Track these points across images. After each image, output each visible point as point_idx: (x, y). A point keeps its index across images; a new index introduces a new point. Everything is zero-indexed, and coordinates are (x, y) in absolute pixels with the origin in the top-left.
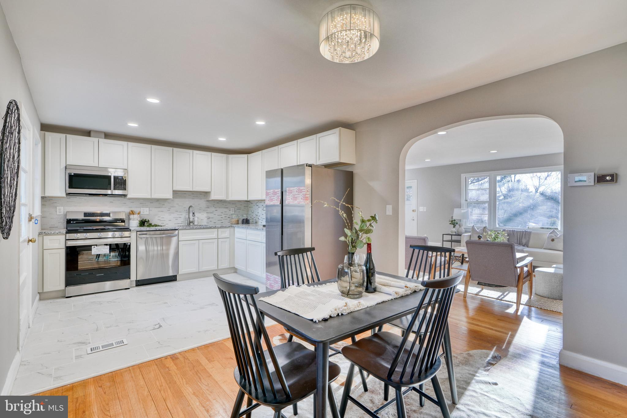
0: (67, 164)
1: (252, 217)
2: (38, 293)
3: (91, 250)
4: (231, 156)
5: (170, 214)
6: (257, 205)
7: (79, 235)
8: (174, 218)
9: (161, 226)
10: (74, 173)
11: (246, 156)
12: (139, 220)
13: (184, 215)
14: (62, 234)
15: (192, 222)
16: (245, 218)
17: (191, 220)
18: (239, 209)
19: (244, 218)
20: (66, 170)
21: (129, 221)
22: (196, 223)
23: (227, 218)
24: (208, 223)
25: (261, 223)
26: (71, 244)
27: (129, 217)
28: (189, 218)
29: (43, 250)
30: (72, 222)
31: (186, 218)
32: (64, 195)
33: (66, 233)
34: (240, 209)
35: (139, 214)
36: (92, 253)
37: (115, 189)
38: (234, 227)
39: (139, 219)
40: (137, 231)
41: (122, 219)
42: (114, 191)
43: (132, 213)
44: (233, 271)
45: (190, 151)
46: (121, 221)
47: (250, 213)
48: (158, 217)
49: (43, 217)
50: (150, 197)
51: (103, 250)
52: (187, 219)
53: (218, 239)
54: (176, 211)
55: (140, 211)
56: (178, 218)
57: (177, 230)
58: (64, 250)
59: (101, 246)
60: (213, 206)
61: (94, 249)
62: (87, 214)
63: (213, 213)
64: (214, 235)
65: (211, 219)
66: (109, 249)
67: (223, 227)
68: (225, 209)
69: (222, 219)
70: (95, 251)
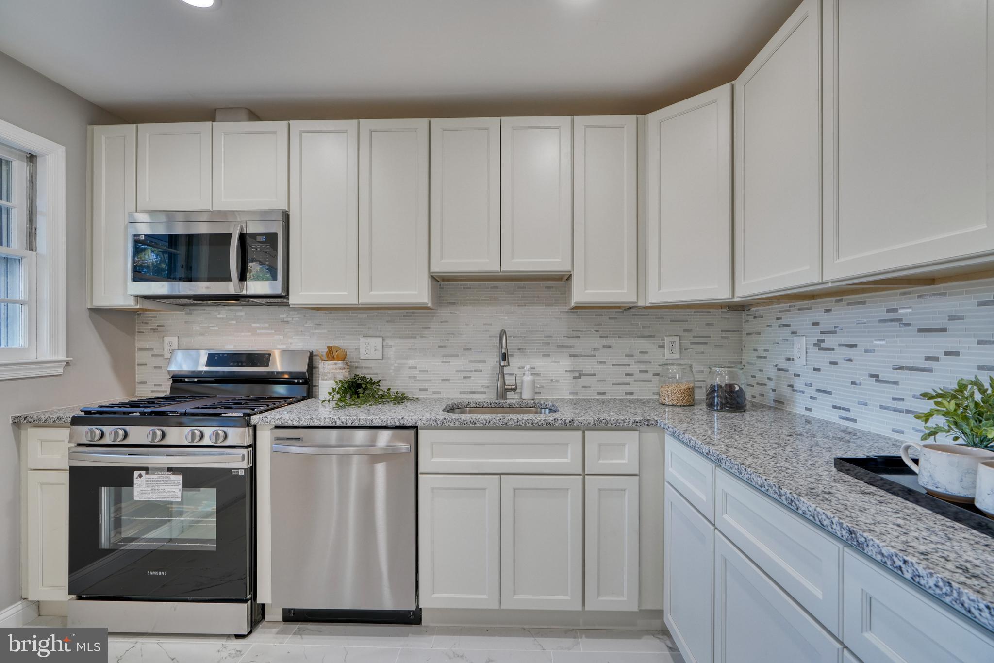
0: (139, 209)
1: (758, 375)
2: (23, 598)
3: (131, 484)
5: (445, 359)
6: (783, 321)
10: (145, 235)
12: (340, 377)
13: (489, 364)
14: (67, 425)
15: (511, 390)
16: (721, 378)
17: (509, 381)
18: (702, 340)
19: (717, 381)
20: (128, 227)
22: (524, 396)
23: (649, 376)
24: (576, 393)
25: (807, 409)
27: (319, 369)
29: (27, 470)
31: (494, 376)
32: (133, 301)
34: (706, 343)
35: (347, 358)
36: (135, 494)
39: (343, 374)
40: (275, 427)
42: (244, 283)
46: (301, 381)
47: (749, 356)
48: (411, 368)
50: (356, 302)
51: (167, 488)
53: (584, 475)
54: (464, 349)
55: (358, 350)
56: (471, 371)
57: (413, 431)
58: (65, 478)
59: (160, 473)
60: (597, 331)
61: (139, 483)
62: (216, 358)
63: (595, 356)
64: (568, 460)
65: (585, 380)
66: (180, 487)
67: (607, 423)
68: (642, 341)
69: (628, 379)
70: (143, 488)
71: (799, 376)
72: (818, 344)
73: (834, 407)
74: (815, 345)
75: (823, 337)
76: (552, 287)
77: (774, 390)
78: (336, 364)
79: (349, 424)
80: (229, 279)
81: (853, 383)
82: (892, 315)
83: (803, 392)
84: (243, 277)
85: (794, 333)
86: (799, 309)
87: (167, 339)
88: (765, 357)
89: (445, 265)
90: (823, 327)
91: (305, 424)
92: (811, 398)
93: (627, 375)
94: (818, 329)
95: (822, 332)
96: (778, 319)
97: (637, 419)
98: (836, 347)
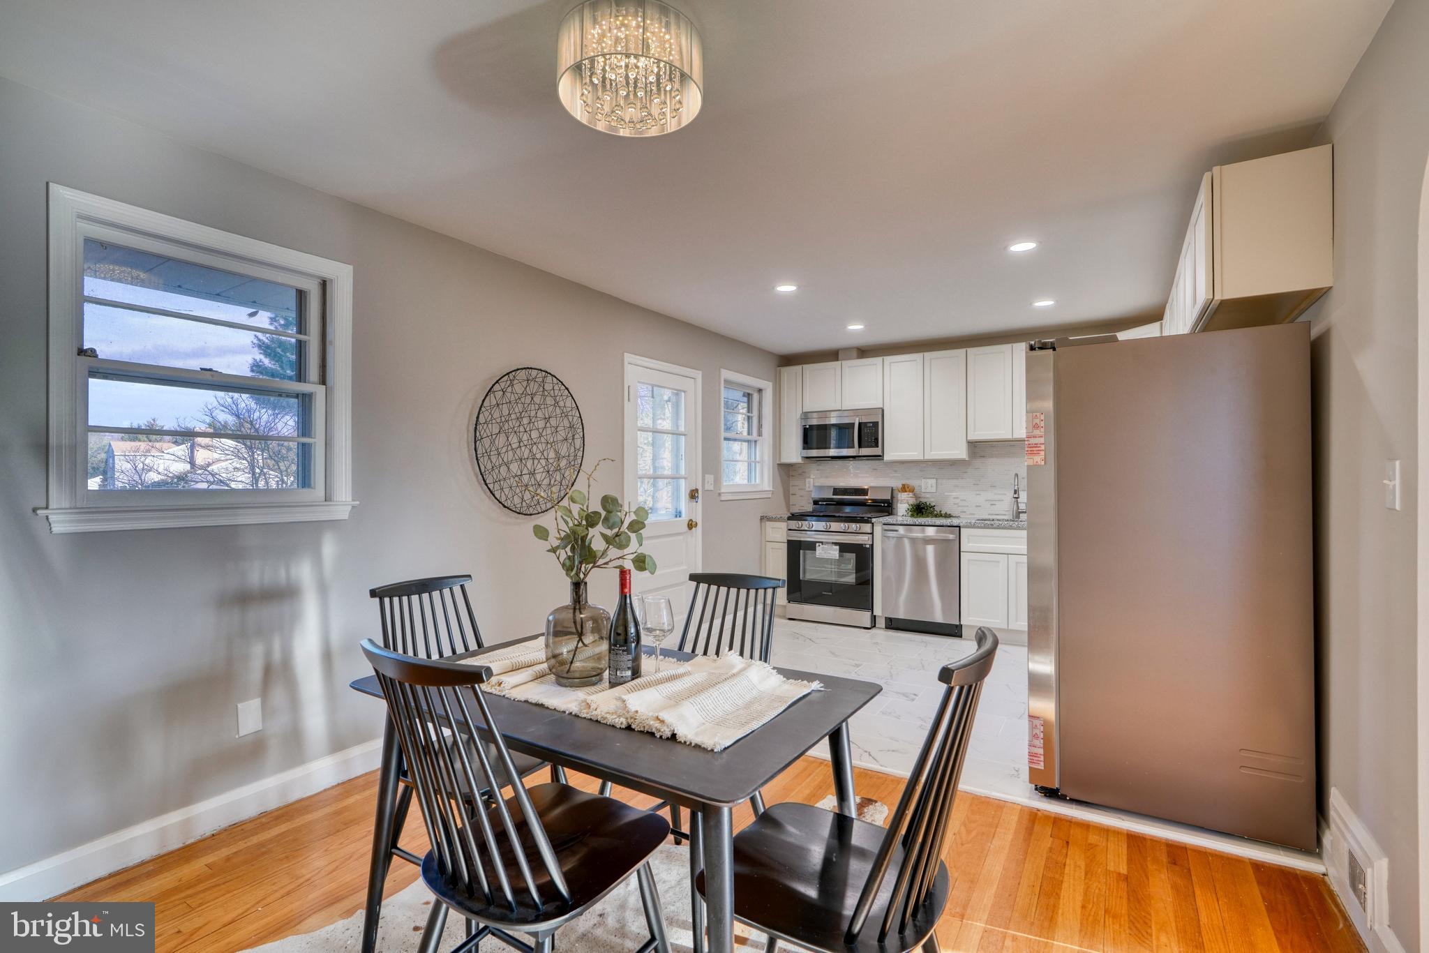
0: (805, 410)
3: (815, 550)
10: (807, 425)
12: (911, 502)
14: (783, 522)
20: (800, 421)
26: (797, 536)
27: (897, 497)
28: (1015, 501)
29: (764, 542)
30: (820, 503)
32: (799, 460)
33: (788, 519)
35: (916, 491)
36: (817, 554)
39: (913, 501)
40: (883, 524)
41: (886, 500)
42: (859, 449)
43: (904, 489)
46: (886, 505)
48: (954, 498)
49: (792, 494)
50: (921, 458)
51: (832, 552)
54: (991, 487)
55: (920, 486)
56: (995, 501)
57: (958, 528)
58: (785, 545)
59: (828, 545)
61: (819, 549)
62: (838, 491)
66: (838, 552)
70: (821, 551)
80: (853, 447)
84: (860, 446)
87: (807, 480)
89: (975, 436)
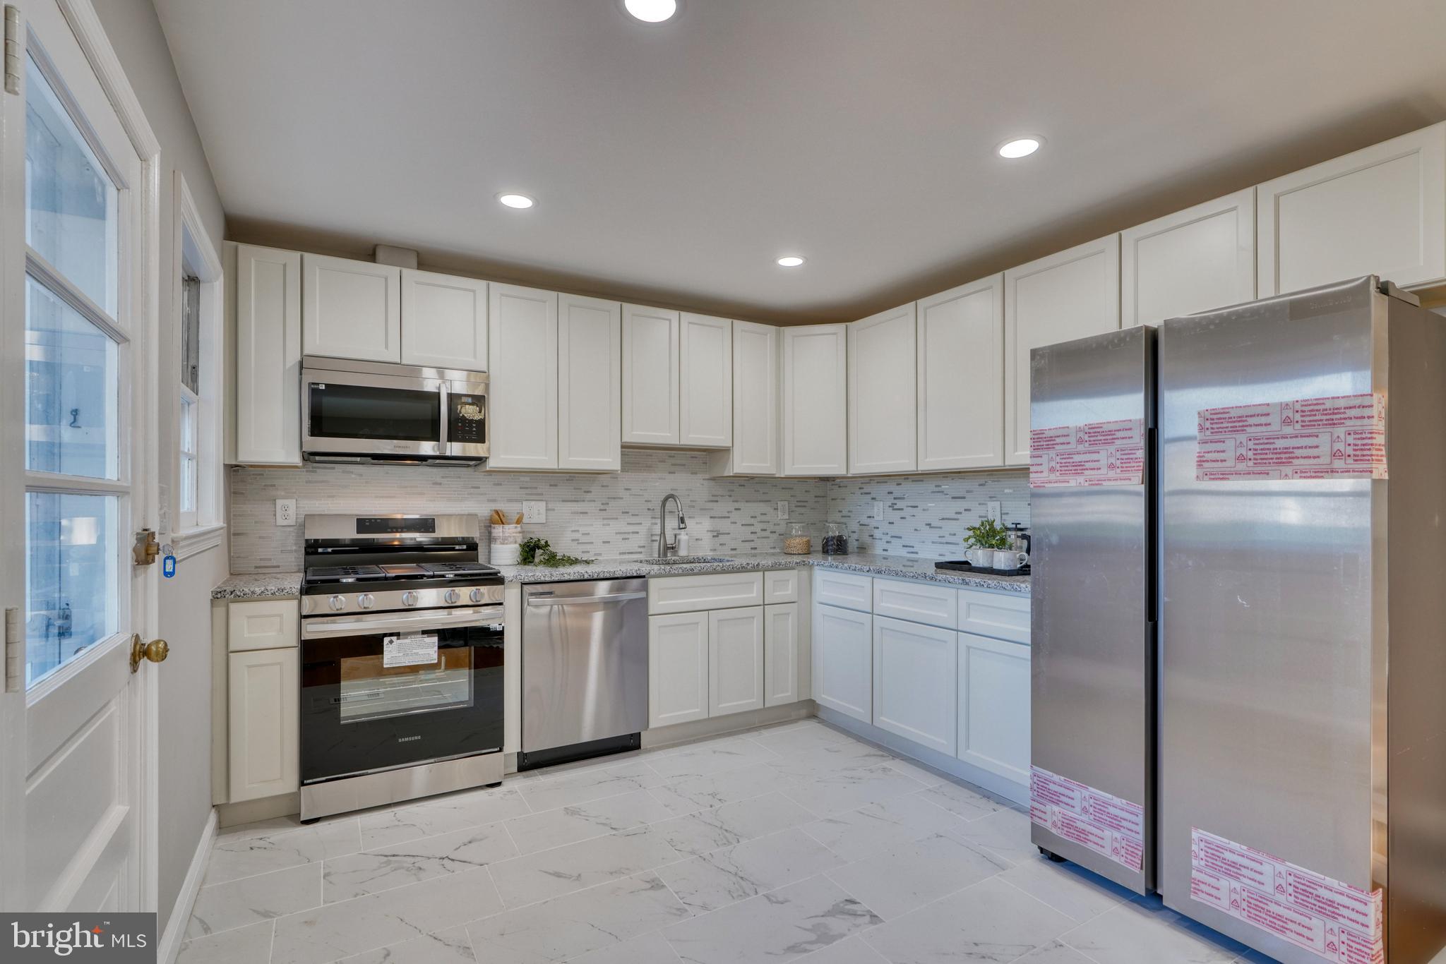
0: (306, 352)
1: (845, 530)
2: (214, 806)
3: (381, 652)
4: (789, 331)
5: (605, 522)
6: (865, 490)
7: (343, 599)
8: (616, 533)
9: (587, 562)
10: (326, 385)
11: (839, 328)
12: (519, 541)
13: (647, 526)
14: (289, 597)
15: (673, 549)
17: (670, 540)
18: (804, 504)
19: (831, 534)
20: (301, 374)
21: (490, 546)
22: (683, 552)
23: (767, 533)
24: (715, 550)
25: (884, 550)
26: (316, 629)
27: (490, 533)
28: (663, 533)
29: (228, 653)
30: (320, 550)
31: (652, 535)
32: (296, 459)
33: (301, 594)
34: (805, 506)
35: (519, 521)
36: (385, 660)
37: (450, 439)
38: (811, 567)
39: (520, 539)
40: (523, 584)
41: (468, 538)
42: (449, 444)
43: (499, 518)
44: (804, 712)
45: (673, 315)
46: (465, 547)
48: (572, 531)
49: (234, 534)
50: (556, 467)
51: (421, 652)
52: (658, 538)
53: (764, 605)
54: (623, 513)
55: (522, 514)
56: (629, 533)
57: (643, 579)
59: (413, 637)
60: (730, 496)
61: (389, 649)
62: (367, 524)
63: (729, 517)
64: (754, 595)
65: (722, 539)
66: (437, 647)
67: (779, 565)
68: (762, 504)
69: (753, 537)
70: (395, 654)
71: (878, 528)
72: (892, 506)
73: (904, 546)
74: (890, 506)
75: (895, 501)
76: (696, 457)
77: (857, 540)
78: (516, 527)
79: (595, 577)
80: (434, 438)
81: (916, 530)
82: (937, 489)
83: (881, 539)
84: (448, 438)
85: (873, 499)
86: (878, 483)
87: (279, 503)
88: (849, 517)
89: (636, 436)
90: (895, 495)
91: (556, 579)
92: (887, 542)
93: (752, 533)
94: (892, 496)
95: (895, 498)
96: (860, 488)
97: (798, 561)
98: (905, 508)
